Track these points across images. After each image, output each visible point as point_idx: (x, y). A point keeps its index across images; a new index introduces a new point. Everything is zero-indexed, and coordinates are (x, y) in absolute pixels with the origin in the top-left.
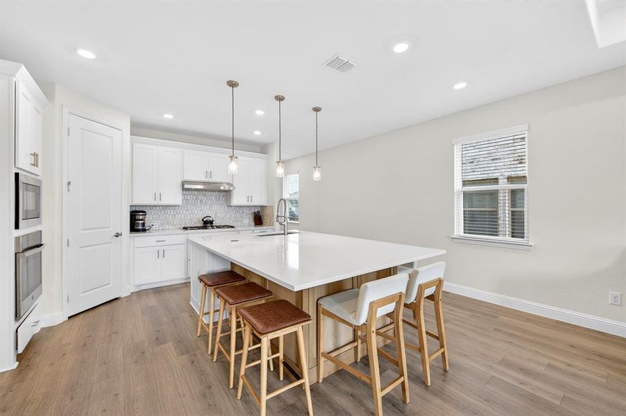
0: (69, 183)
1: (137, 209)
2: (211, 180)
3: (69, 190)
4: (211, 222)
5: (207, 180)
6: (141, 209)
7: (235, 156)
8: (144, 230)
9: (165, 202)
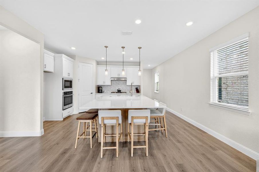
0: (79, 80)
1: (99, 86)
2: (119, 77)
3: (79, 81)
4: (120, 91)
5: (118, 77)
6: (101, 86)
7: (107, 69)
8: (101, 92)
9: (106, 84)
